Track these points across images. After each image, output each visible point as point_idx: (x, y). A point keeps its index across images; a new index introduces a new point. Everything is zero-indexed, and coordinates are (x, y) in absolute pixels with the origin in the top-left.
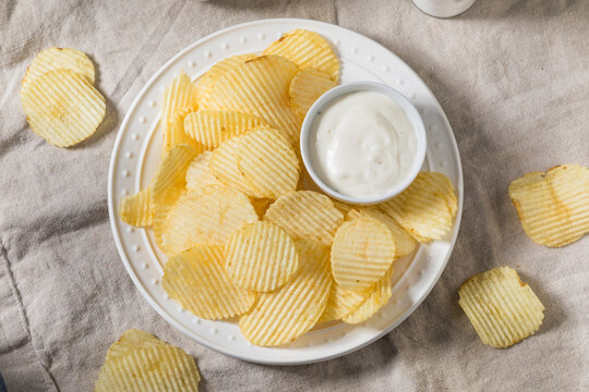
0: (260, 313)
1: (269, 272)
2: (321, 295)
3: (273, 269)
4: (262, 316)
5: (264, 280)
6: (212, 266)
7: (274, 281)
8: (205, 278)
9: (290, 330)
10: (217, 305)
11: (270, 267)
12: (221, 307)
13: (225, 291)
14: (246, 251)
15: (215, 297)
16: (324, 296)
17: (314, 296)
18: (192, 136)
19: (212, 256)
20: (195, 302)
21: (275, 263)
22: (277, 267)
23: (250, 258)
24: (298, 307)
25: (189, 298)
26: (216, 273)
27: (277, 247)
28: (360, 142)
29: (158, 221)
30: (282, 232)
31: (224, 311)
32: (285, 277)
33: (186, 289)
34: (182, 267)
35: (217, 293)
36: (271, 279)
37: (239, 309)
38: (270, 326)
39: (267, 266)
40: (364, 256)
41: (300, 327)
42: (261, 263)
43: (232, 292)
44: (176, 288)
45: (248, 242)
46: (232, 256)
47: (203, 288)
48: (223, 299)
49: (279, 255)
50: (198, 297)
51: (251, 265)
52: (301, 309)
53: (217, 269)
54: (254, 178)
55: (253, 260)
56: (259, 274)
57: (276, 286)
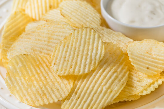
0: (77, 96)
1: (83, 61)
2: (122, 78)
3: (86, 59)
4: (78, 98)
5: (80, 67)
6: (42, 68)
7: (87, 66)
8: (36, 76)
9: (100, 101)
10: (45, 94)
11: (84, 57)
12: (48, 96)
13: (51, 84)
14: (66, 52)
15: (44, 89)
16: (124, 79)
17: (116, 77)
18: (30, 16)
19: (42, 62)
20: (29, 94)
21: (87, 54)
22: (89, 56)
23: (70, 55)
24: (106, 84)
25: (25, 92)
26: (44, 73)
27: (89, 42)
28: (140, 6)
29: (6, 49)
30: (93, 31)
31: (50, 98)
32: (95, 62)
33: (23, 84)
34: (20, 65)
35: (45, 86)
36: (85, 66)
37: (61, 95)
38: (85, 102)
39: (82, 58)
40: (150, 54)
41: (108, 97)
42: (78, 56)
43: (56, 84)
44: (15, 84)
45: (68, 47)
46: (56, 59)
47: (35, 82)
48: (49, 90)
49: (90, 47)
50: (31, 90)
51: (70, 59)
52: (108, 85)
53: (45, 71)
54: (71, 18)
55: (71, 56)
56: (76, 64)
57: (89, 70)
